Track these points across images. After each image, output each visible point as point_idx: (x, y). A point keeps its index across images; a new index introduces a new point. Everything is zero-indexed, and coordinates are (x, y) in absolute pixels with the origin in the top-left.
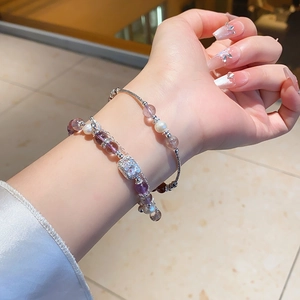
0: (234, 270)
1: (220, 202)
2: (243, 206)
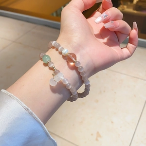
0: (112, 122)
1: (104, 91)
2: (115, 93)
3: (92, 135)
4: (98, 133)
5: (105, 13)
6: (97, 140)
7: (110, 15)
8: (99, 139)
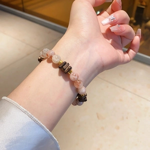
1: (127, 118)
2: (139, 121)
5: (113, 15)
7: (118, 18)
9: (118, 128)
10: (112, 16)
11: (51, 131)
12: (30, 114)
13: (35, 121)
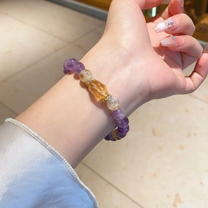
3: (168, 196)
4: (177, 195)
6: (174, 205)
8: (178, 204)
9: (182, 148)
10: (170, 20)
11: (74, 167)
12: (43, 140)
13: (50, 150)
